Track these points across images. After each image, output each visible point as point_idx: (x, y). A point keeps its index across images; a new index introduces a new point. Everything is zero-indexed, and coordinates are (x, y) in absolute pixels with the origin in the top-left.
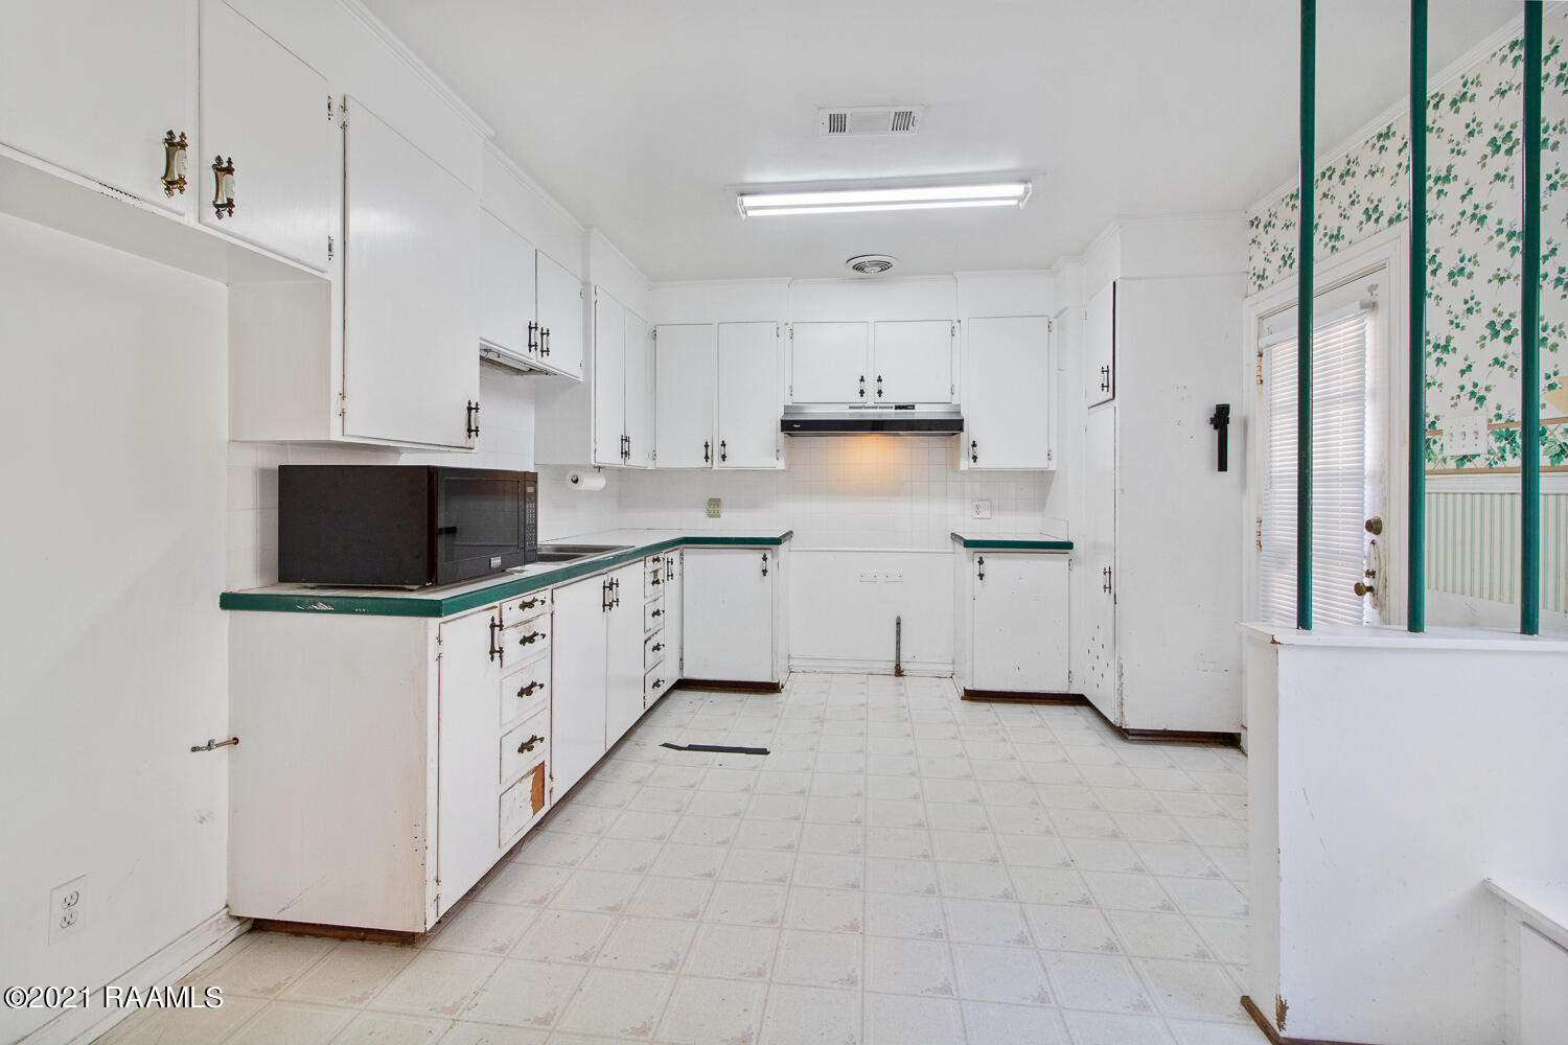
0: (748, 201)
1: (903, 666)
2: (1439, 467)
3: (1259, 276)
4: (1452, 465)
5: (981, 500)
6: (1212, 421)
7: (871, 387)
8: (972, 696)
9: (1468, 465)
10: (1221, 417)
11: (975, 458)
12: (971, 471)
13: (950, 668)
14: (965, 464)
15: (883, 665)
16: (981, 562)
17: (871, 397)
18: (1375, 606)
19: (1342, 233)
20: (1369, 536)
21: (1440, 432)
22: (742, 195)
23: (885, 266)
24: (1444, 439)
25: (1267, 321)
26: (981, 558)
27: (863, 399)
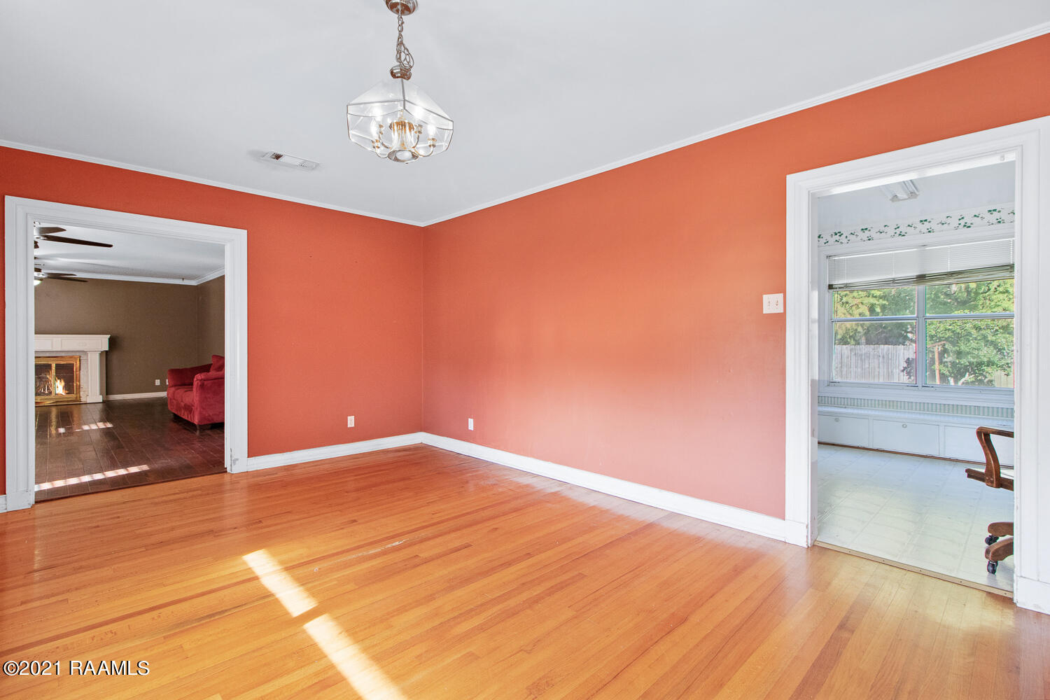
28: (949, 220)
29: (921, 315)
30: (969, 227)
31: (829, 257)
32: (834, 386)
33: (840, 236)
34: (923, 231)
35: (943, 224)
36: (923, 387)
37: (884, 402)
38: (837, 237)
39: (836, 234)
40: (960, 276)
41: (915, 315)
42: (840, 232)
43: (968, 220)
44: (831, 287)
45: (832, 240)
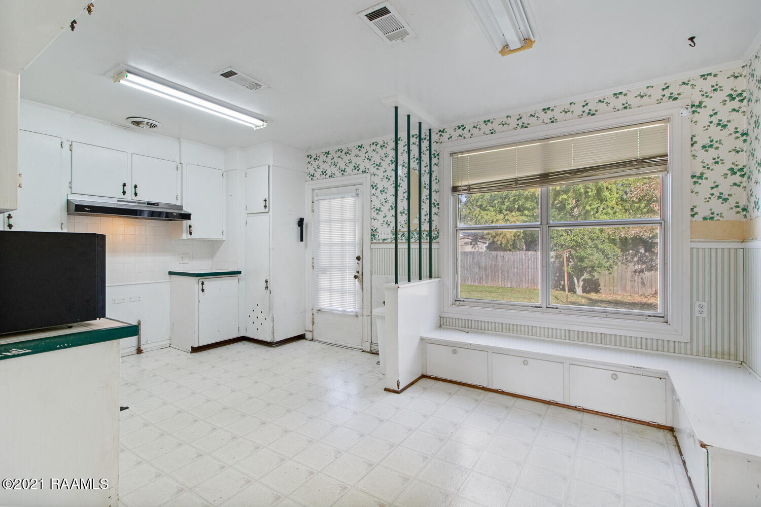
0: (130, 77)
1: (142, 348)
2: (378, 242)
3: (311, 175)
4: (381, 241)
5: (184, 254)
6: (298, 224)
7: (129, 190)
8: (195, 350)
9: (385, 241)
10: (301, 222)
11: (191, 233)
12: (188, 239)
13: (168, 342)
14: (185, 236)
15: (128, 350)
16: (203, 284)
17: (130, 196)
18: (358, 281)
19: (346, 170)
20: (357, 261)
21: (378, 232)
22: (128, 72)
23: (153, 126)
24: (379, 234)
25: (315, 192)
26: (202, 282)
27: (125, 197)
28: (573, 108)
29: (544, 223)
30: (594, 114)
31: (452, 154)
32: (459, 305)
33: (463, 129)
34: (546, 121)
35: (566, 112)
36: (547, 307)
37: (508, 326)
38: (460, 131)
39: (459, 128)
40: (585, 174)
41: (539, 223)
42: (462, 126)
43: (592, 106)
44: (455, 189)
45: (455, 135)
